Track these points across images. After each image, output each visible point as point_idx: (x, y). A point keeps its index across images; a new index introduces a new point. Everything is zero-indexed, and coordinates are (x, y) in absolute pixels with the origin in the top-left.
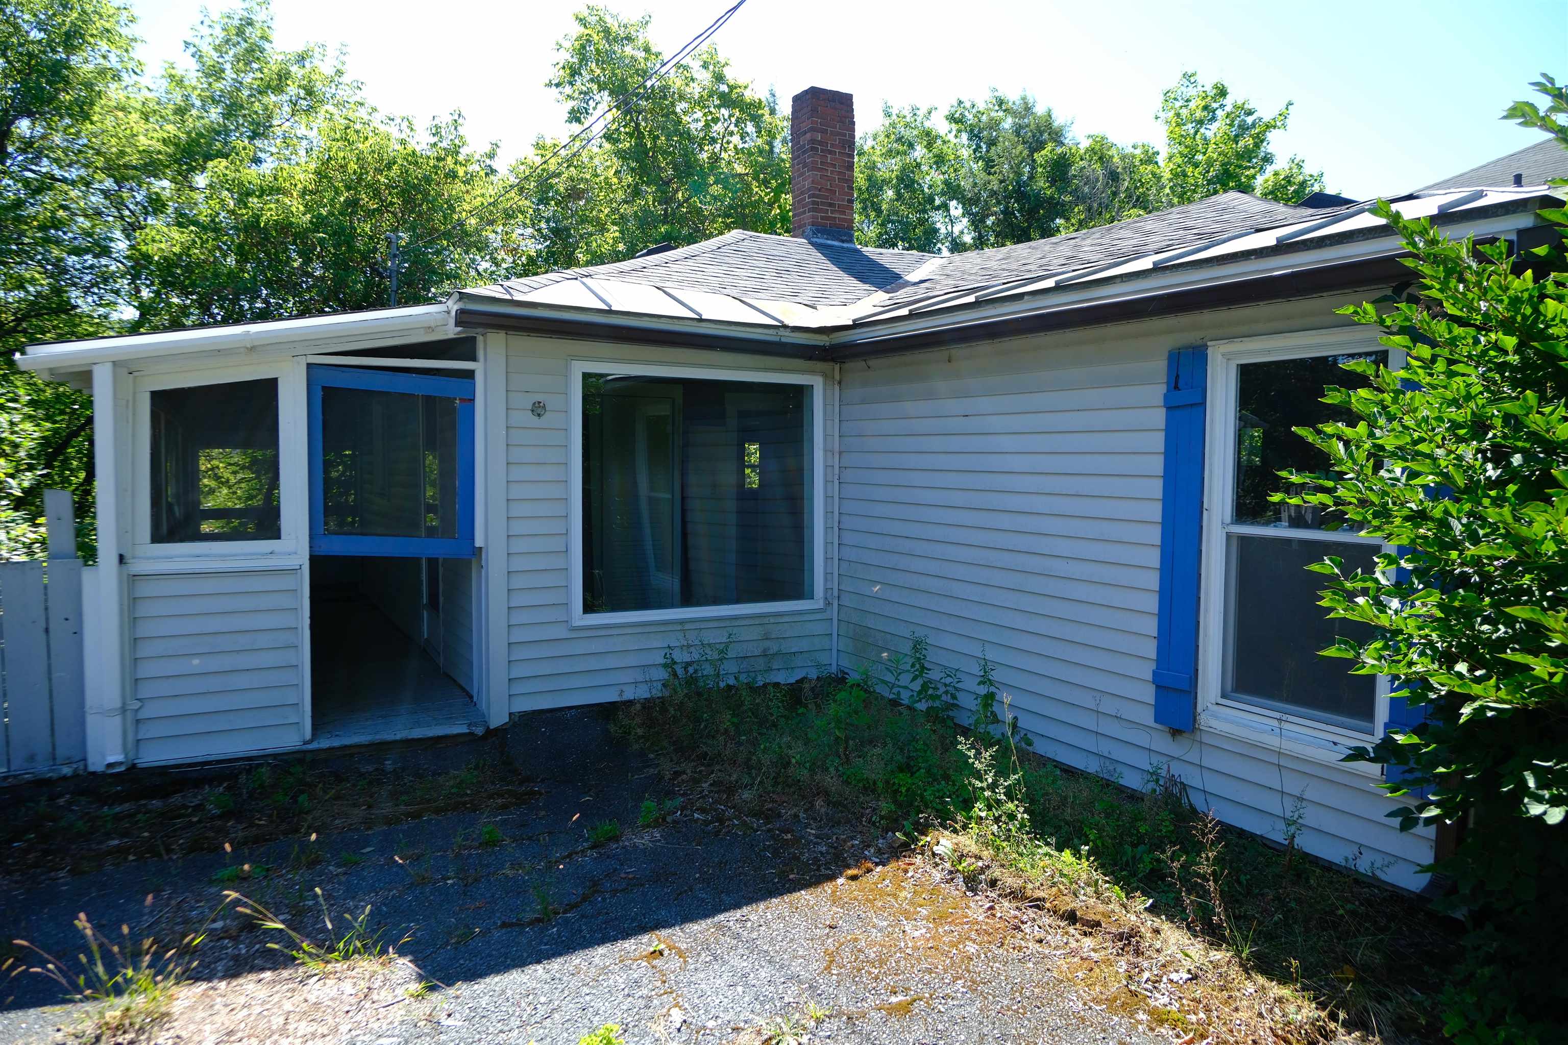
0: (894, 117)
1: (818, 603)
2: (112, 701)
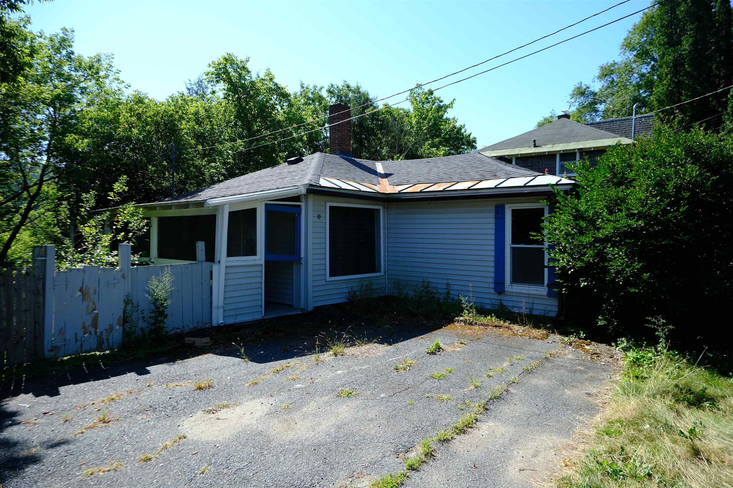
0: (305, 88)
1: (382, 274)
2: (221, 304)
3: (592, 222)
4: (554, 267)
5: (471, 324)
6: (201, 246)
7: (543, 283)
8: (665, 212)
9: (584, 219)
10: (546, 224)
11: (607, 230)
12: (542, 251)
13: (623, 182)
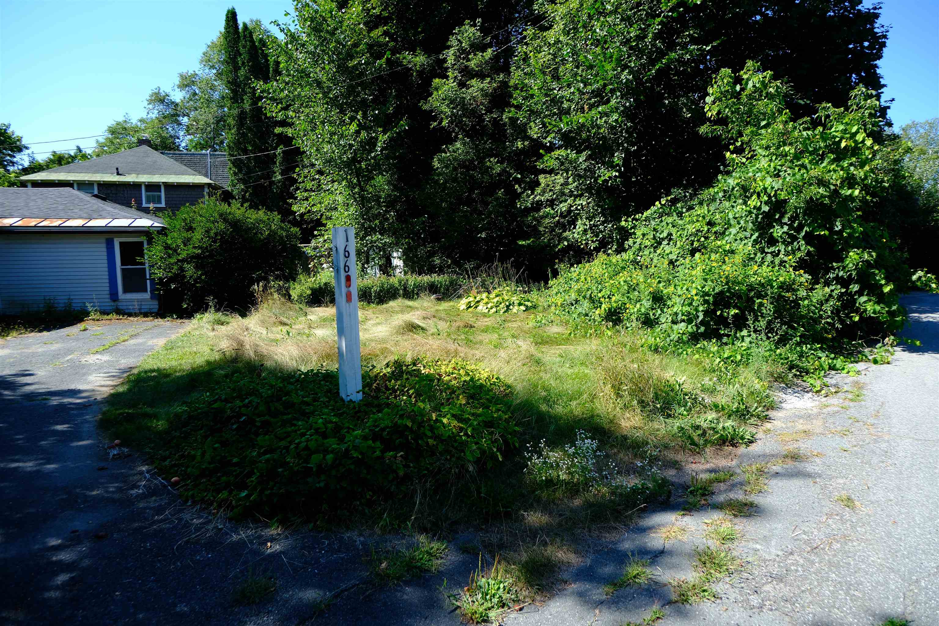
3: (175, 251)
4: (154, 279)
5: (98, 320)
7: (147, 291)
8: (211, 245)
9: (171, 249)
10: (145, 251)
11: (183, 255)
12: (144, 269)
13: (190, 229)
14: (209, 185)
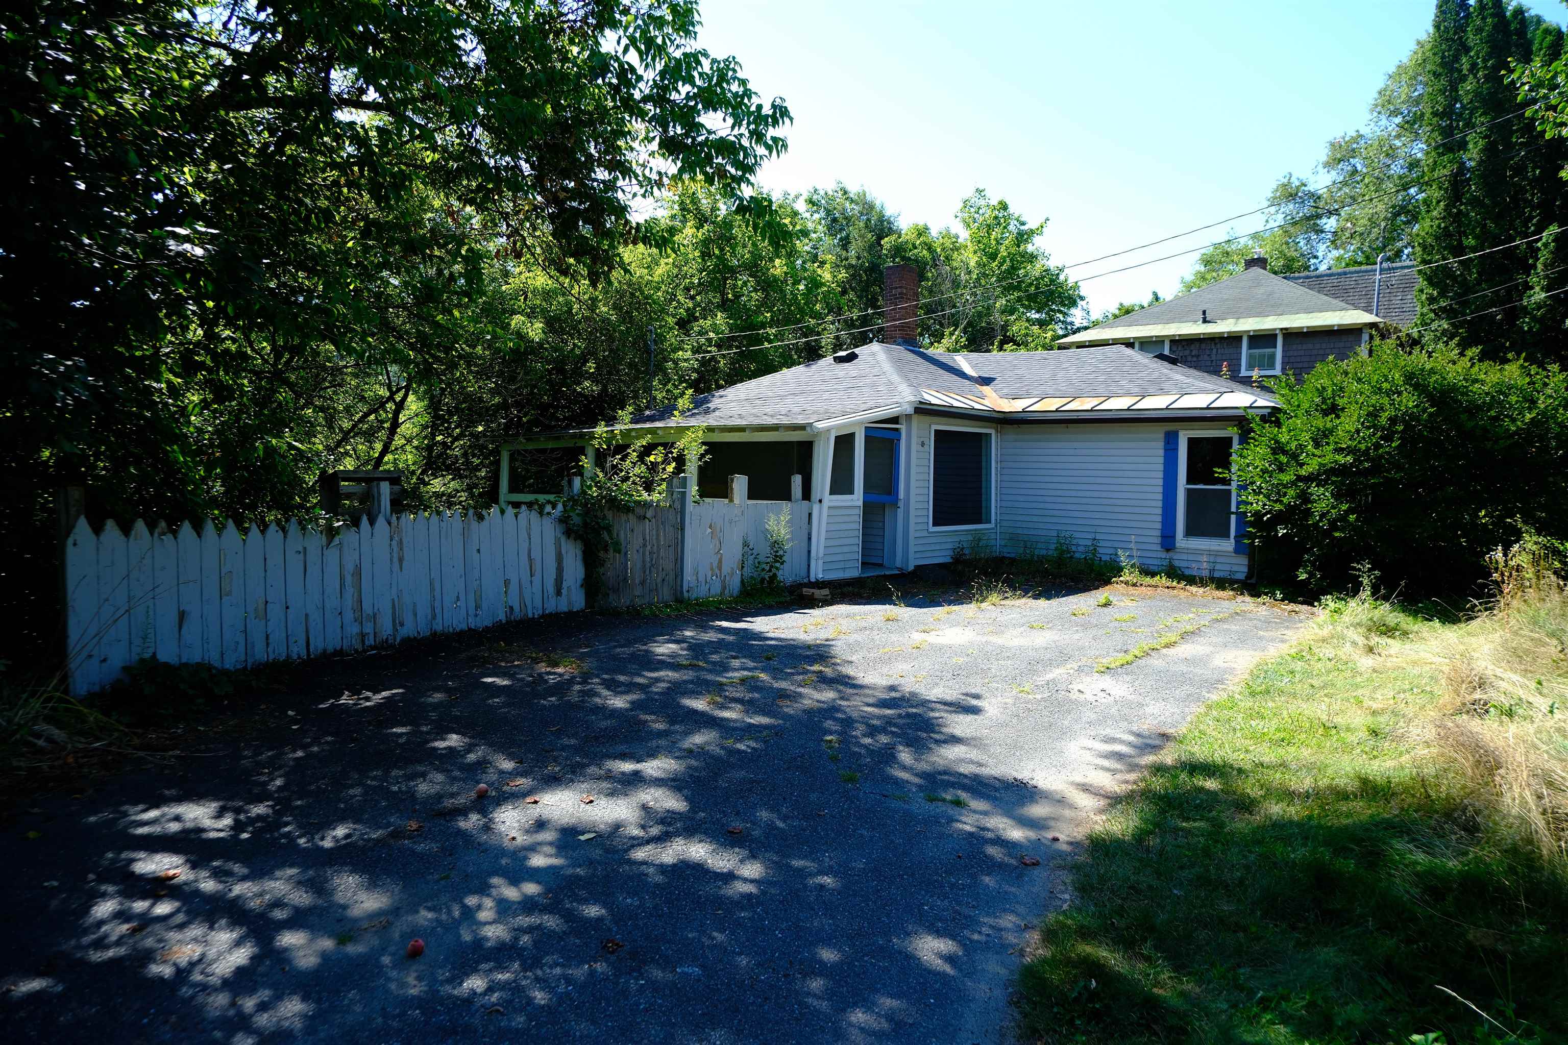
1: (992, 525)
2: (821, 554)
3: (1294, 456)
4: (1245, 513)
5: (1134, 585)
6: (797, 481)
7: (1228, 536)
8: (1377, 446)
9: (1285, 452)
10: (1234, 457)
11: (1312, 466)
12: (1229, 491)
13: (1333, 410)
14: (1373, 325)
